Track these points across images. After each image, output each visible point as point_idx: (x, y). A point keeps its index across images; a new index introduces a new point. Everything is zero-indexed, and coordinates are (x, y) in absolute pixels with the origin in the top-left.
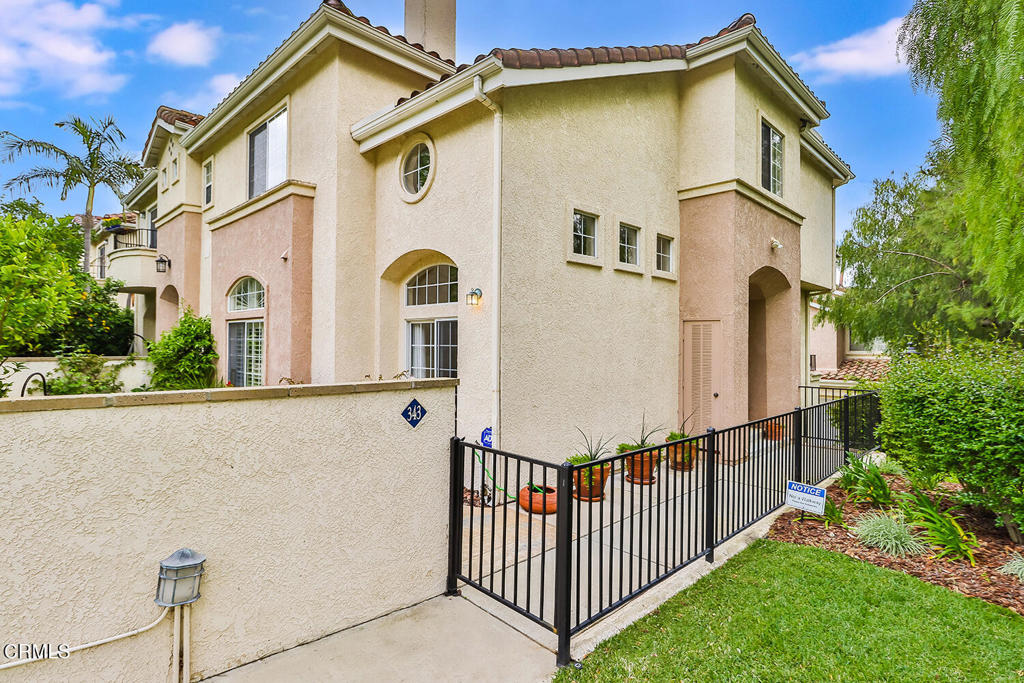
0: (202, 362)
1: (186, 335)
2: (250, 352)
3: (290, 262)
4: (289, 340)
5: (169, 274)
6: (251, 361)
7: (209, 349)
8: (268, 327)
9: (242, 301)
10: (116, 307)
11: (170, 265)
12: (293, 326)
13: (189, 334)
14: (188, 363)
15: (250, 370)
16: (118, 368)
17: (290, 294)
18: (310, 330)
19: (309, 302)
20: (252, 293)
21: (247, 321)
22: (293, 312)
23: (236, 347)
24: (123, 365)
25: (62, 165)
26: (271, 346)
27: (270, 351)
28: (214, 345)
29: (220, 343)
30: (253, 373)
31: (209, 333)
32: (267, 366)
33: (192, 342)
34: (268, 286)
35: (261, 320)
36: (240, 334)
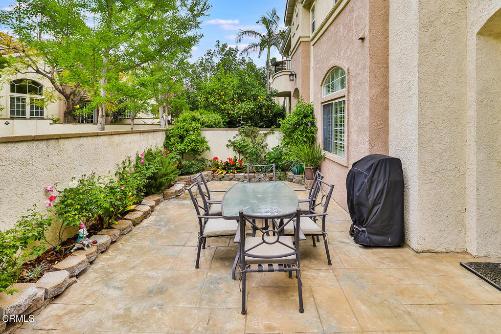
0: (308, 132)
1: (299, 115)
2: (337, 125)
3: (367, 41)
4: (367, 113)
5: (296, 82)
6: (337, 132)
7: (313, 124)
8: (349, 104)
9: (331, 88)
10: (274, 103)
11: (296, 77)
12: (371, 99)
13: (300, 114)
14: (299, 133)
15: (336, 139)
16: (266, 135)
17: (367, 70)
18: (387, 103)
19: (386, 76)
20: (337, 80)
21: (334, 102)
22: (371, 87)
23: (327, 122)
24: (268, 133)
25: (258, 40)
26: (352, 119)
27: (350, 124)
28: (315, 121)
29: (318, 120)
30: (339, 142)
31: (312, 113)
32: (348, 136)
33: (302, 119)
34: (348, 69)
35: (344, 99)
36: (330, 113)
